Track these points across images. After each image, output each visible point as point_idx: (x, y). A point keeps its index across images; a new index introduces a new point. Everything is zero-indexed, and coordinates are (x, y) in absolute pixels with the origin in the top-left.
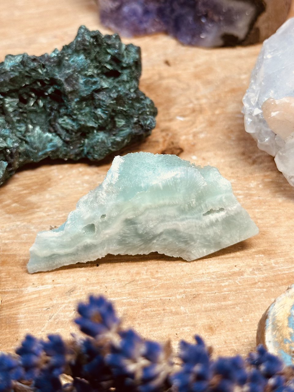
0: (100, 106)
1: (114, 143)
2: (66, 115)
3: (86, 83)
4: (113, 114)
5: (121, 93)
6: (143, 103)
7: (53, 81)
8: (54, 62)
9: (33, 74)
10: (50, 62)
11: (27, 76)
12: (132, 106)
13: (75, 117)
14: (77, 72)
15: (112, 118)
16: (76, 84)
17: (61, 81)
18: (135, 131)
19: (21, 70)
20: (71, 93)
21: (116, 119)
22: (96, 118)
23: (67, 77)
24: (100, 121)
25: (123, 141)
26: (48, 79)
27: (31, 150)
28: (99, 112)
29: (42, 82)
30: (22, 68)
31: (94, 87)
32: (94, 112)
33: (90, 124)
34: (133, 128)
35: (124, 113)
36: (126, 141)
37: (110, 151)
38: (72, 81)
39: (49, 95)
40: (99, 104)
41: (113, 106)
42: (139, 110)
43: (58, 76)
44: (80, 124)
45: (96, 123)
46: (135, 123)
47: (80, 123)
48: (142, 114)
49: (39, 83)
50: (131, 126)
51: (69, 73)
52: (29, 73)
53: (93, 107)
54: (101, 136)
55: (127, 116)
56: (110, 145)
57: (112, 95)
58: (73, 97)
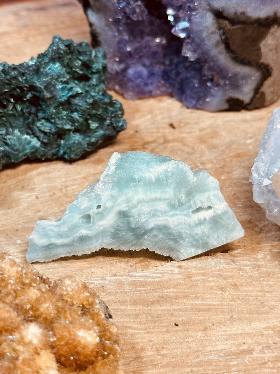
0: (76, 110)
1: (90, 144)
2: (43, 118)
3: (63, 89)
4: (88, 117)
5: (96, 98)
6: (116, 107)
7: (32, 88)
8: (34, 70)
9: (13, 82)
10: (29, 70)
11: (7, 84)
12: (106, 110)
13: (53, 121)
14: (54, 79)
15: (86, 120)
16: (53, 91)
17: (41, 88)
18: (108, 132)
19: (2, 79)
20: (50, 99)
21: (90, 122)
22: (73, 121)
23: (46, 84)
24: (76, 124)
25: (97, 141)
26: (27, 86)
27: (12, 151)
28: (76, 115)
29: (21, 89)
30: (4, 76)
31: (71, 94)
32: (71, 116)
33: (68, 127)
34: (106, 130)
35: (98, 116)
36: (100, 141)
37: (85, 150)
38: (50, 88)
39: (28, 100)
40: (76, 109)
41: (88, 110)
42: (112, 113)
43: (38, 84)
44: (58, 128)
45: (72, 126)
46: (108, 125)
47: (58, 126)
48: (115, 117)
49: (19, 91)
50: (104, 128)
51: (47, 80)
52: (11, 82)
53: (70, 111)
54: (77, 137)
55: (101, 120)
56: (86, 146)
57: (88, 101)
58: (51, 102)
